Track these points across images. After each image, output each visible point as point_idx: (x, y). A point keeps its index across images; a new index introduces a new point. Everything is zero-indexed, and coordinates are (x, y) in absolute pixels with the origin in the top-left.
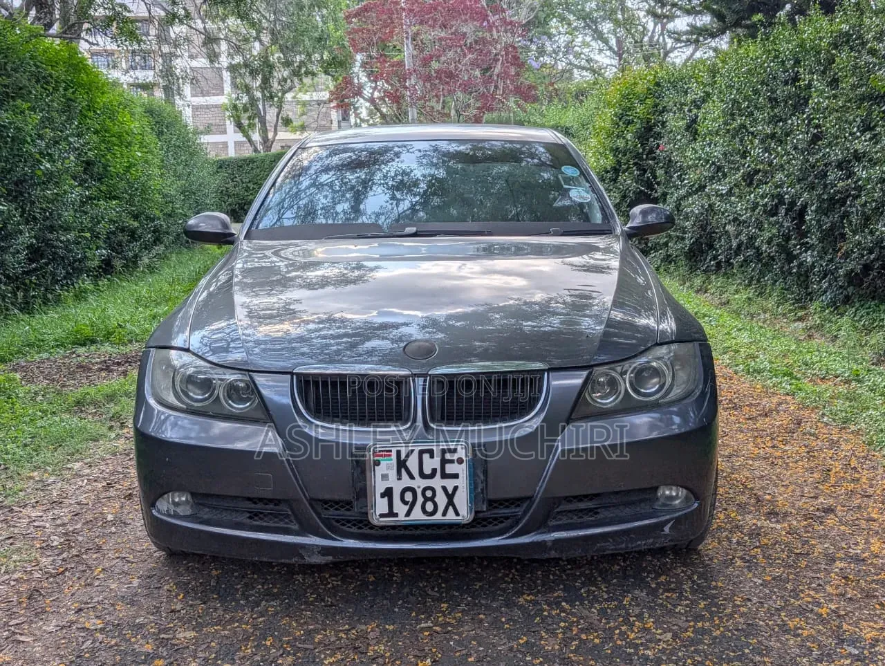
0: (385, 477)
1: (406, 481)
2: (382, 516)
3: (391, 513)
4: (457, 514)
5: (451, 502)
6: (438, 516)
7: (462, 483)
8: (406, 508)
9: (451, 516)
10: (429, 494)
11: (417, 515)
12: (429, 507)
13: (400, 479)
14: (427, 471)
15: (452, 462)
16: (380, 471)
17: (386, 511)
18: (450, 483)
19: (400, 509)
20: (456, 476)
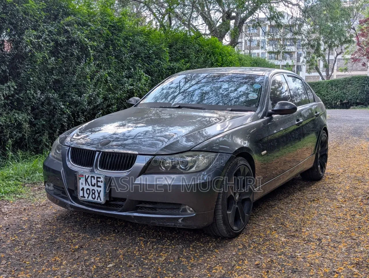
0: (82, 184)
1: (87, 187)
2: (81, 197)
3: (84, 197)
4: (101, 200)
5: (99, 196)
6: (96, 200)
7: (102, 189)
8: (88, 195)
9: (99, 200)
10: (93, 192)
11: (90, 198)
12: (94, 196)
13: (86, 185)
14: (93, 184)
15: (99, 181)
16: (81, 181)
17: (82, 196)
18: (99, 189)
19: (86, 195)
20: (100, 187)
